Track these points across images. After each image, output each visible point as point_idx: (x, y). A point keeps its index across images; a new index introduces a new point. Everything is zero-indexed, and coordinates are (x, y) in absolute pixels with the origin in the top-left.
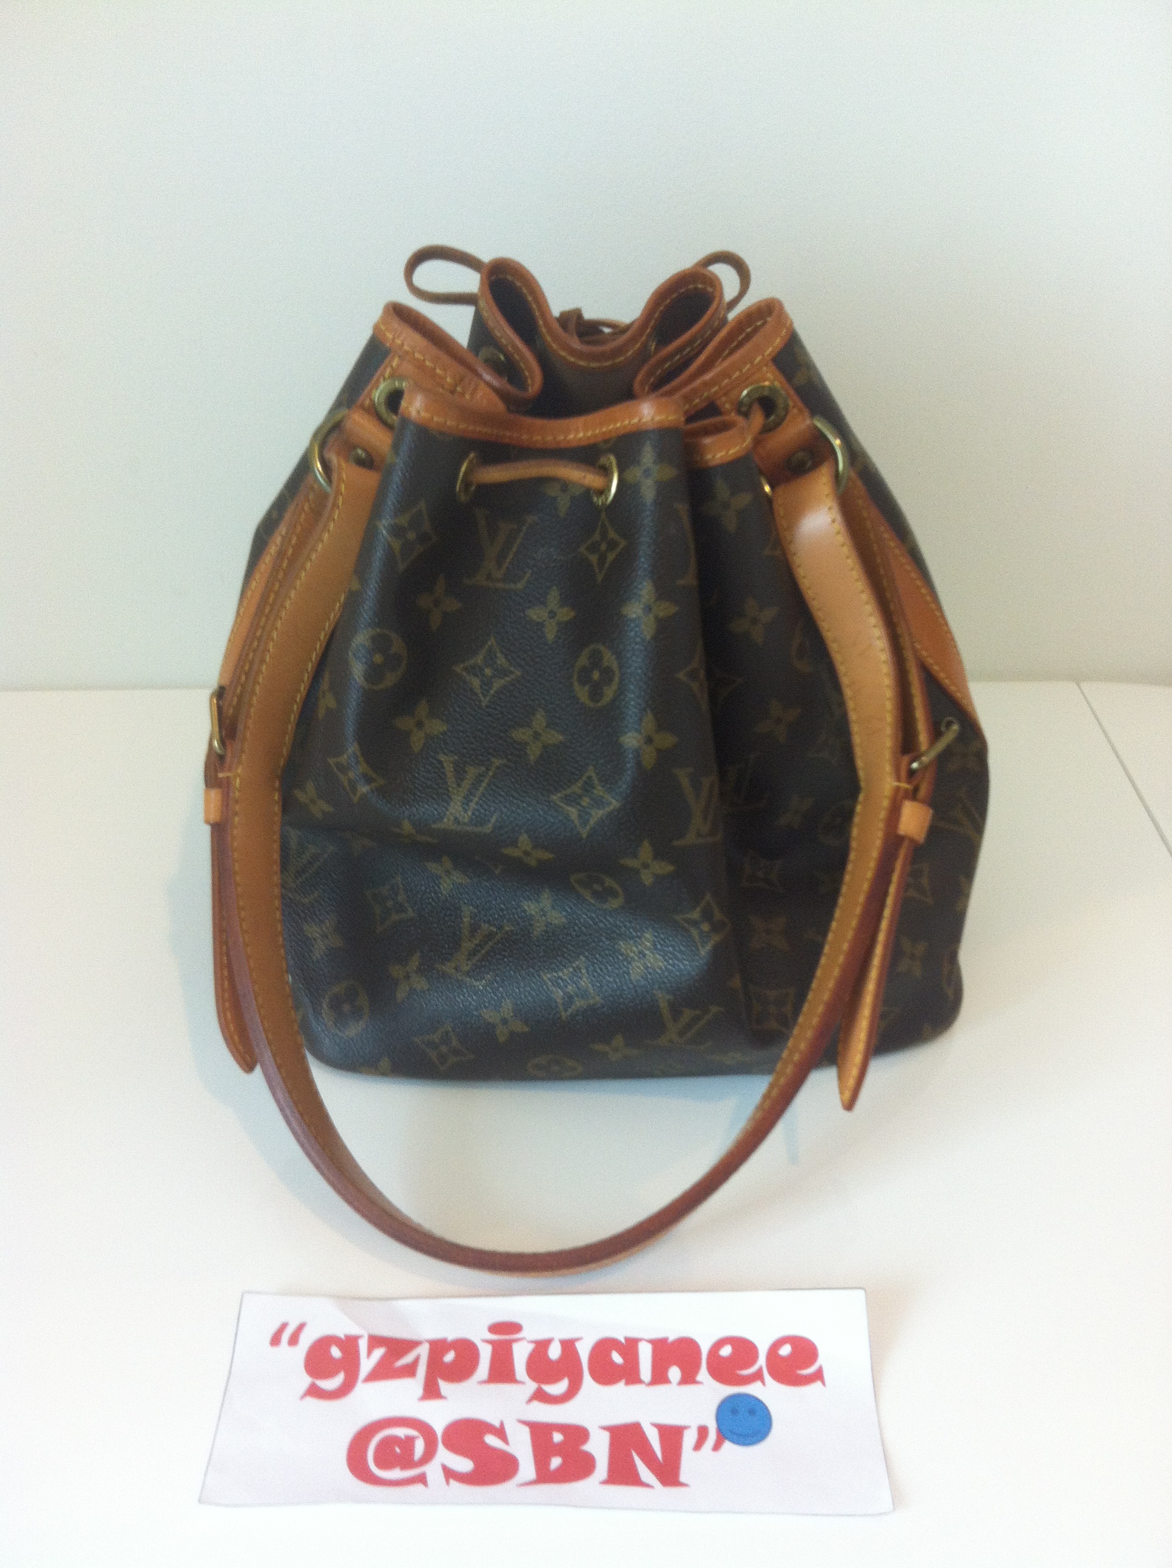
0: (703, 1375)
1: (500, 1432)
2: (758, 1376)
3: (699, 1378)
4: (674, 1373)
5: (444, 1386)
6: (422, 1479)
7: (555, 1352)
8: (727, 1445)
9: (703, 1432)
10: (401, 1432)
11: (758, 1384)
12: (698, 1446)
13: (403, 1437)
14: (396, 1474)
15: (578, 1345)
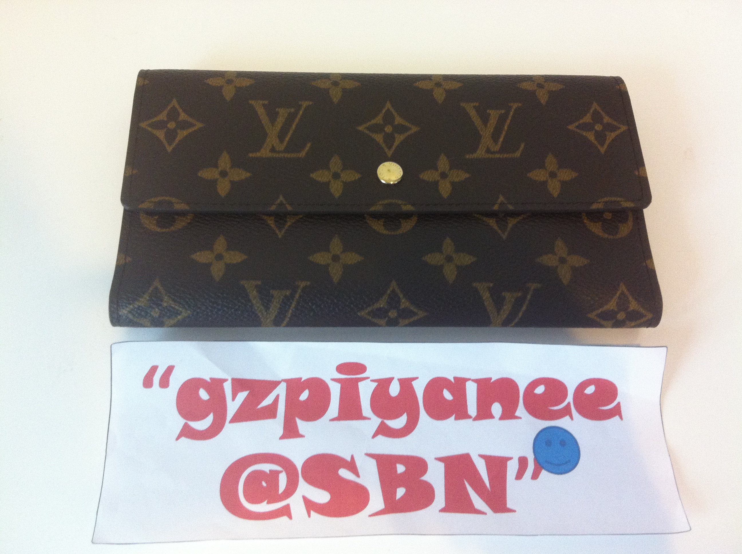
0: (521, 410)
1: (352, 466)
2: (566, 412)
3: (517, 414)
4: (497, 409)
5: (302, 425)
6: (286, 511)
7: (394, 390)
8: (544, 473)
9: (523, 462)
10: (267, 467)
11: (567, 418)
12: (519, 476)
13: (268, 472)
14: (264, 507)
15: (414, 383)
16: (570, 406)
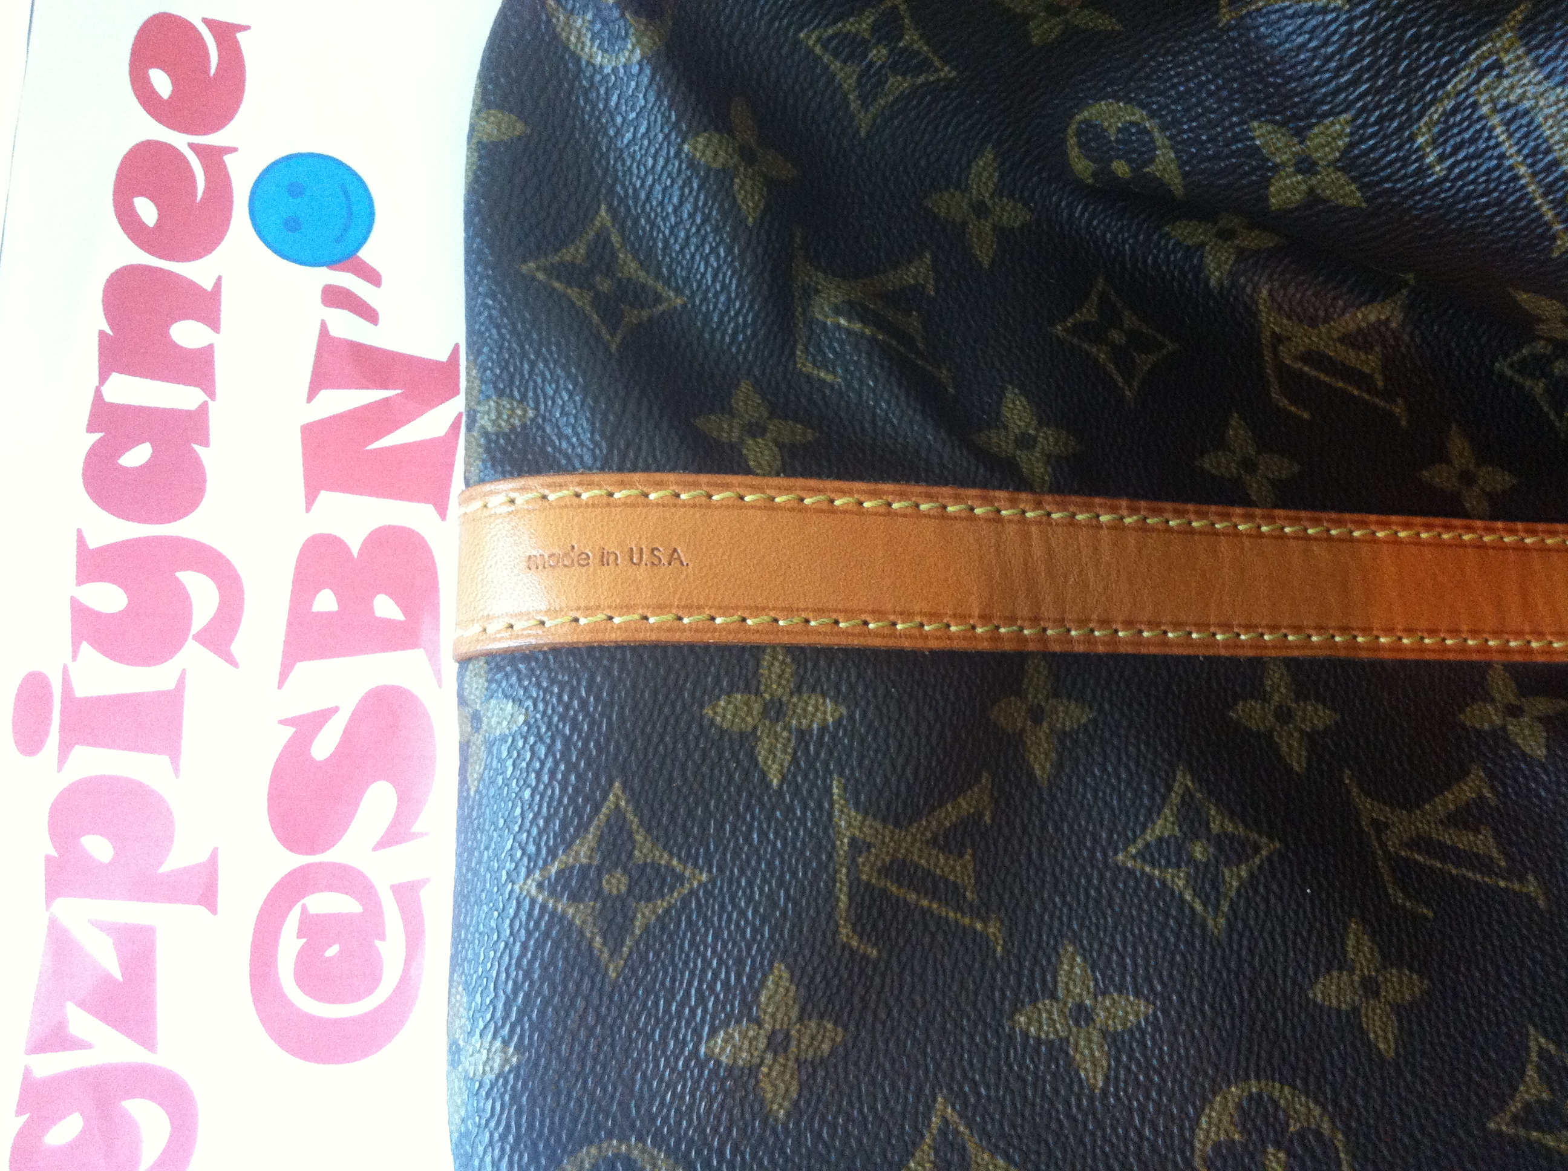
0: (198, 273)
1: (307, 726)
2: (213, 158)
3: (208, 286)
4: (187, 334)
5: (181, 856)
6: (408, 892)
7: (107, 598)
8: (369, 255)
9: (335, 297)
10: (289, 946)
11: (229, 161)
12: (370, 315)
13: (302, 942)
14: (392, 950)
15: (93, 543)
16: (198, 145)
